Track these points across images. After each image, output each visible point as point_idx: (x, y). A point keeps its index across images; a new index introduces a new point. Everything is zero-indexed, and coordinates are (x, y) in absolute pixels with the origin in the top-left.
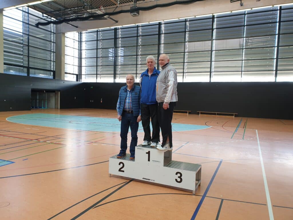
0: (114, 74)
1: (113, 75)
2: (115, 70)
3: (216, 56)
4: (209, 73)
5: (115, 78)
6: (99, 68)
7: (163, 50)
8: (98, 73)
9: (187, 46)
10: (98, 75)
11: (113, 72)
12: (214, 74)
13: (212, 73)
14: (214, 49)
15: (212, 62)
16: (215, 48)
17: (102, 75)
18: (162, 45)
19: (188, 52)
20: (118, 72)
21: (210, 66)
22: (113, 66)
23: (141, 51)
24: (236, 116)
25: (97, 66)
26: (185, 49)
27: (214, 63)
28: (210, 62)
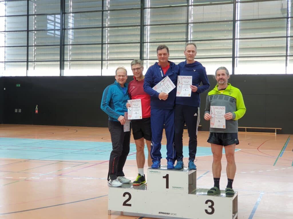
0: (60, 61)
1: (59, 63)
2: (62, 54)
3: (241, 30)
4: (231, 59)
5: (62, 67)
6: (32, 50)
7: (150, 19)
8: (29, 58)
9: (192, 13)
10: (29, 63)
11: (59, 57)
12: (239, 61)
13: (236, 59)
14: (238, 17)
15: (236, 40)
16: (240, 16)
17: (36, 63)
18: (147, 9)
19: (193, 23)
20: (67, 57)
21: (232, 47)
22: (59, 47)
23: (110, 20)
24: (279, 132)
25: (28, 46)
26: (189, 17)
27: (240, 42)
28: (232, 41)
